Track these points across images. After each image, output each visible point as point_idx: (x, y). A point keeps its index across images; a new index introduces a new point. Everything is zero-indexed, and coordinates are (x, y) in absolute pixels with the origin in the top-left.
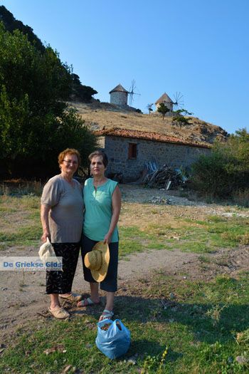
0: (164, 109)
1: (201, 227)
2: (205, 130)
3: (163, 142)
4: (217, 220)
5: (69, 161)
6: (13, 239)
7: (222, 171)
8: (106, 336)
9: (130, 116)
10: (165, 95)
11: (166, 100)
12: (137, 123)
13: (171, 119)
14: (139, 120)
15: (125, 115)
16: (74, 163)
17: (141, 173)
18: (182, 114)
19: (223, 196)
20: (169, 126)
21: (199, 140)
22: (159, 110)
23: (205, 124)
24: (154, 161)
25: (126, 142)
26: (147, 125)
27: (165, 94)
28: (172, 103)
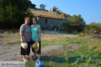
0: (54, 10)
1: (64, 39)
2: (65, 15)
3: (54, 18)
5: (28, 20)
6: (13, 44)
7: (70, 26)
8: (38, 65)
9: (45, 12)
12: (47, 14)
13: (56, 13)
14: (48, 13)
15: (44, 12)
16: (29, 21)
17: (49, 27)
18: (59, 11)
19: (70, 32)
20: (56, 15)
21: (64, 18)
22: (53, 10)
23: (65, 14)
24: (52, 23)
25: (44, 19)
27: (55, 6)
28: (56, 9)
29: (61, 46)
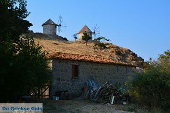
0: (87, 37)
3: (98, 63)
9: (61, 43)
10: (86, 27)
11: (87, 30)
12: (67, 48)
13: (93, 45)
14: (68, 46)
15: (57, 42)
17: (83, 89)
22: (83, 38)
23: (118, 48)
24: (92, 79)
25: (70, 64)
26: (75, 50)
28: (91, 33)
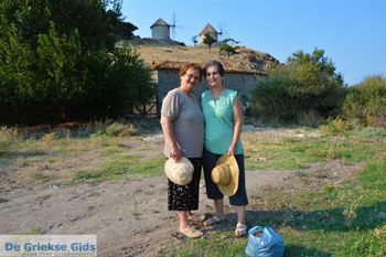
0: (210, 40)
2: (254, 57)
4: (293, 141)
6: (98, 176)
9: (175, 49)
10: (209, 26)
11: (210, 30)
12: (183, 56)
13: (218, 49)
14: (185, 53)
15: (170, 49)
18: (229, 43)
20: (217, 57)
21: (248, 67)
22: (205, 42)
23: (252, 52)
26: (194, 57)
27: (209, 24)
28: (216, 33)
29: (288, 172)
